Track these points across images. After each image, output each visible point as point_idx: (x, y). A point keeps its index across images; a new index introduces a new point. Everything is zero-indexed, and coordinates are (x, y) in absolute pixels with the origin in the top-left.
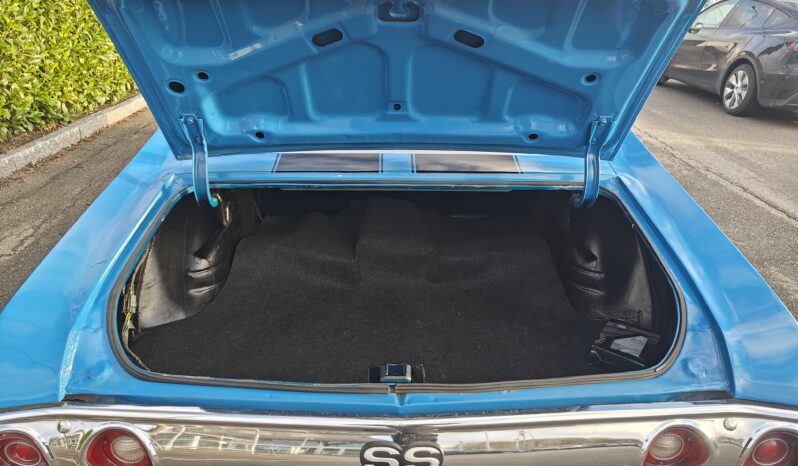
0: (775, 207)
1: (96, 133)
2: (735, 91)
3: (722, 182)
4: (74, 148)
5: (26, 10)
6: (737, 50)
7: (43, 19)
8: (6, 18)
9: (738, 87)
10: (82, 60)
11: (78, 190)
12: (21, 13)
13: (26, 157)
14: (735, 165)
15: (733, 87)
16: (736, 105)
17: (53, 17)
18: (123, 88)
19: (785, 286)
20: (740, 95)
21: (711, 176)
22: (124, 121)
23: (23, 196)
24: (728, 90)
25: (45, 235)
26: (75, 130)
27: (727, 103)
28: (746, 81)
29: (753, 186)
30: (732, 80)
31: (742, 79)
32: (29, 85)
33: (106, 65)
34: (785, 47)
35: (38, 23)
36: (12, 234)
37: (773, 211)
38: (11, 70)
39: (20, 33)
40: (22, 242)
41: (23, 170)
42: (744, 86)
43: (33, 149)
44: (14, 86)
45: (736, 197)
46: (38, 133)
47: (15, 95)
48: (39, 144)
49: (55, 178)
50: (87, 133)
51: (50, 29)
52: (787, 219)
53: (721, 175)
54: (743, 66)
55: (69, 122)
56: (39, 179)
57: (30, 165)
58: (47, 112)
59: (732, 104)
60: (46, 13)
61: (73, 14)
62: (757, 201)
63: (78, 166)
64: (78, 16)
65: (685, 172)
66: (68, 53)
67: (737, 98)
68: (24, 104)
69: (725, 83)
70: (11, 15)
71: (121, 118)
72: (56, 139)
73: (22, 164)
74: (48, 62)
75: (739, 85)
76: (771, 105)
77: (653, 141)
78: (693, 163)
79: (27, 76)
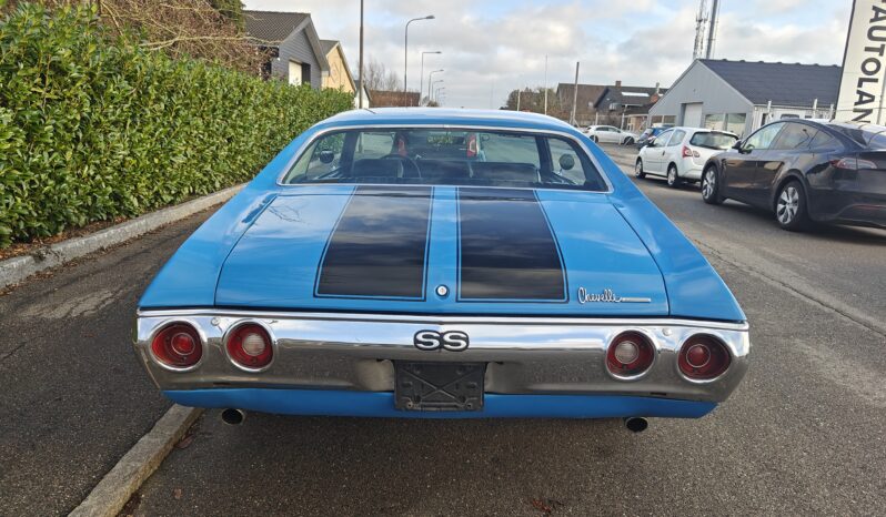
0: (811, 298)
1: (160, 227)
2: (787, 207)
3: (762, 278)
4: (140, 238)
5: (118, 112)
6: (785, 169)
7: (129, 121)
8: (102, 118)
9: (789, 201)
10: (156, 161)
11: (149, 267)
12: (114, 114)
13: (100, 241)
14: (780, 266)
15: (785, 203)
16: (789, 220)
17: (138, 121)
18: (186, 189)
19: (807, 352)
20: (792, 210)
21: (752, 273)
22: (186, 219)
23: (99, 271)
24: (781, 206)
25: (124, 297)
26: (143, 222)
27: (781, 218)
28: (796, 196)
29: (795, 283)
30: (784, 196)
31: (793, 194)
32: (110, 177)
33: (176, 166)
34: (830, 166)
35: (125, 124)
36: (93, 296)
37: (808, 300)
38: (98, 162)
39: (110, 131)
40: (103, 302)
41: (95, 252)
42: (795, 202)
43: (106, 235)
44: (98, 177)
45: (774, 289)
46: (109, 222)
47: (98, 185)
48: (112, 231)
49: (125, 259)
50: (153, 226)
51: (134, 131)
52: (821, 306)
53: (763, 274)
54: (792, 183)
55: (137, 216)
56: (112, 260)
57: (102, 249)
58: (122, 204)
59: (785, 220)
60: (133, 116)
61: (155, 120)
62: (794, 294)
63: (146, 251)
64: (158, 121)
65: (728, 270)
66: (145, 153)
67: (789, 213)
68: (104, 194)
69: (777, 200)
70: (106, 116)
71: (182, 216)
72: (126, 228)
73: (95, 247)
74: (128, 159)
75: (790, 201)
76: (822, 219)
77: (702, 247)
78: (737, 264)
79: (109, 169)
